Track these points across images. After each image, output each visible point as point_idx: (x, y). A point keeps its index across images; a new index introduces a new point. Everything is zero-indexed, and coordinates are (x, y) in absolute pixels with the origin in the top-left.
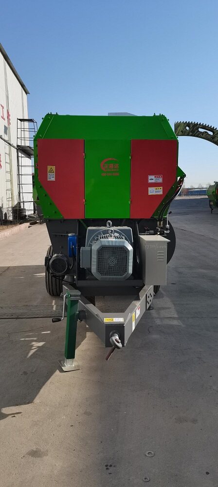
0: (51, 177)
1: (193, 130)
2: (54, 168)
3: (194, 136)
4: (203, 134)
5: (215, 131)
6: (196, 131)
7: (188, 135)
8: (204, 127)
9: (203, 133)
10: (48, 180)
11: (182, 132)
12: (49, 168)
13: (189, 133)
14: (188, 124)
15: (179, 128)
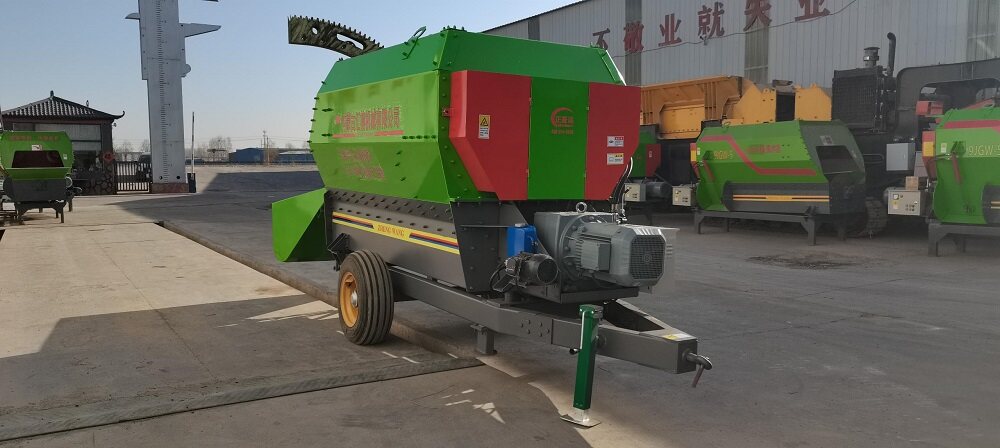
0: (484, 134)
1: (325, 36)
2: (488, 118)
3: (329, 47)
4: (345, 46)
5: (367, 43)
6: (332, 39)
7: (316, 45)
8: (347, 33)
9: (345, 44)
10: (480, 137)
11: (304, 36)
12: (481, 117)
13: (318, 41)
14: (317, 24)
15: (299, 28)
